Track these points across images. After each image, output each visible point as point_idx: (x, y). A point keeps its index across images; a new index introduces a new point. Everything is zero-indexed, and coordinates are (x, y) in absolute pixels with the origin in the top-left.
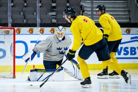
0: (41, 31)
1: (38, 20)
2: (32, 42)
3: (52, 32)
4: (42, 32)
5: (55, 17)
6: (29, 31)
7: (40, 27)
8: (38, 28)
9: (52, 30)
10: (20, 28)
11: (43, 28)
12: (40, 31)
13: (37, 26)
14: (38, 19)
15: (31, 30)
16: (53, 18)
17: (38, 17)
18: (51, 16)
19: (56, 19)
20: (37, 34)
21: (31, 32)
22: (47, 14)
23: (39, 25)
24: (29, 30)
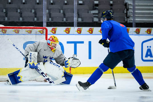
0: (79, 30)
1: (75, 20)
2: (68, 42)
3: (90, 32)
4: (79, 32)
5: (97, 15)
6: (65, 31)
7: (78, 26)
8: (75, 28)
9: (90, 30)
10: (56, 27)
11: (81, 28)
12: (77, 31)
13: (74, 25)
14: (75, 18)
15: (67, 29)
16: (95, 17)
17: (76, 16)
18: (93, 14)
19: (98, 18)
20: (74, 35)
21: (68, 32)
22: (88, 12)
23: (76, 25)
24: (65, 29)
